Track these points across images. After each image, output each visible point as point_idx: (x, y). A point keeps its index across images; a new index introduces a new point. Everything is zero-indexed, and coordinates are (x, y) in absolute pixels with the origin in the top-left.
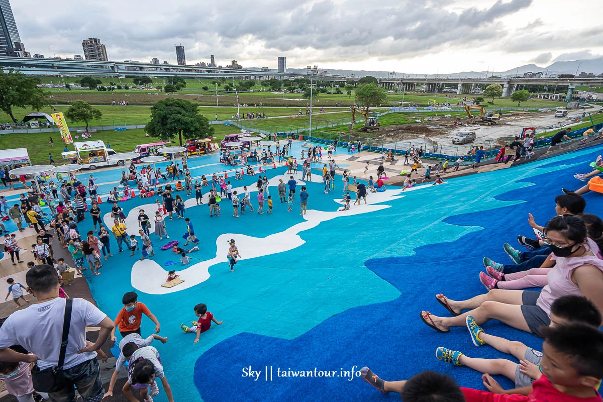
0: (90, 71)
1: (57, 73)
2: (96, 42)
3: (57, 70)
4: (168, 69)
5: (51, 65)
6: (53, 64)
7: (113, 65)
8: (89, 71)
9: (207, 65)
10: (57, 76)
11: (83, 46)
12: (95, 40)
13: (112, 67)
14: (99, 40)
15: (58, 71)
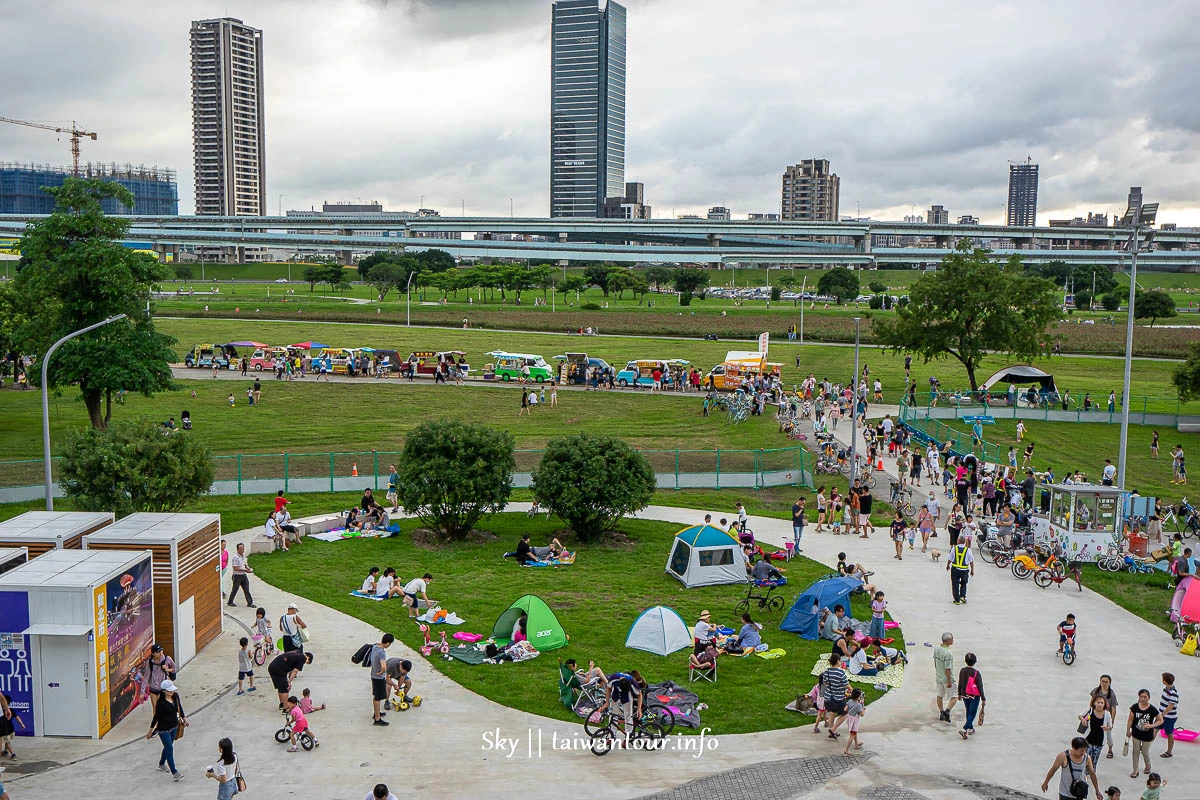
0: (799, 250)
1: (717, 259)
2: (820, 170)
3: (719, 249)
4: (1026, 240)
5: (705, 237)
6: (712, 235)
7: (862, 233)
8: (795, 250)
9: (1111, 223)
10: (715, 265)
11: (784, 182)
12: (819, 164)
13: (858, 239)
14: (828, 163)
15: (721, 253)
